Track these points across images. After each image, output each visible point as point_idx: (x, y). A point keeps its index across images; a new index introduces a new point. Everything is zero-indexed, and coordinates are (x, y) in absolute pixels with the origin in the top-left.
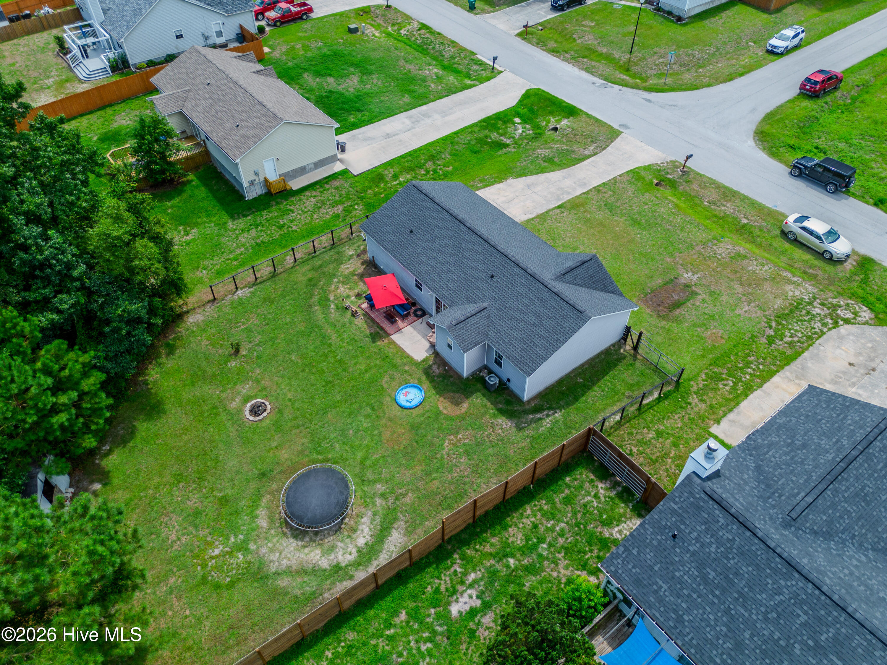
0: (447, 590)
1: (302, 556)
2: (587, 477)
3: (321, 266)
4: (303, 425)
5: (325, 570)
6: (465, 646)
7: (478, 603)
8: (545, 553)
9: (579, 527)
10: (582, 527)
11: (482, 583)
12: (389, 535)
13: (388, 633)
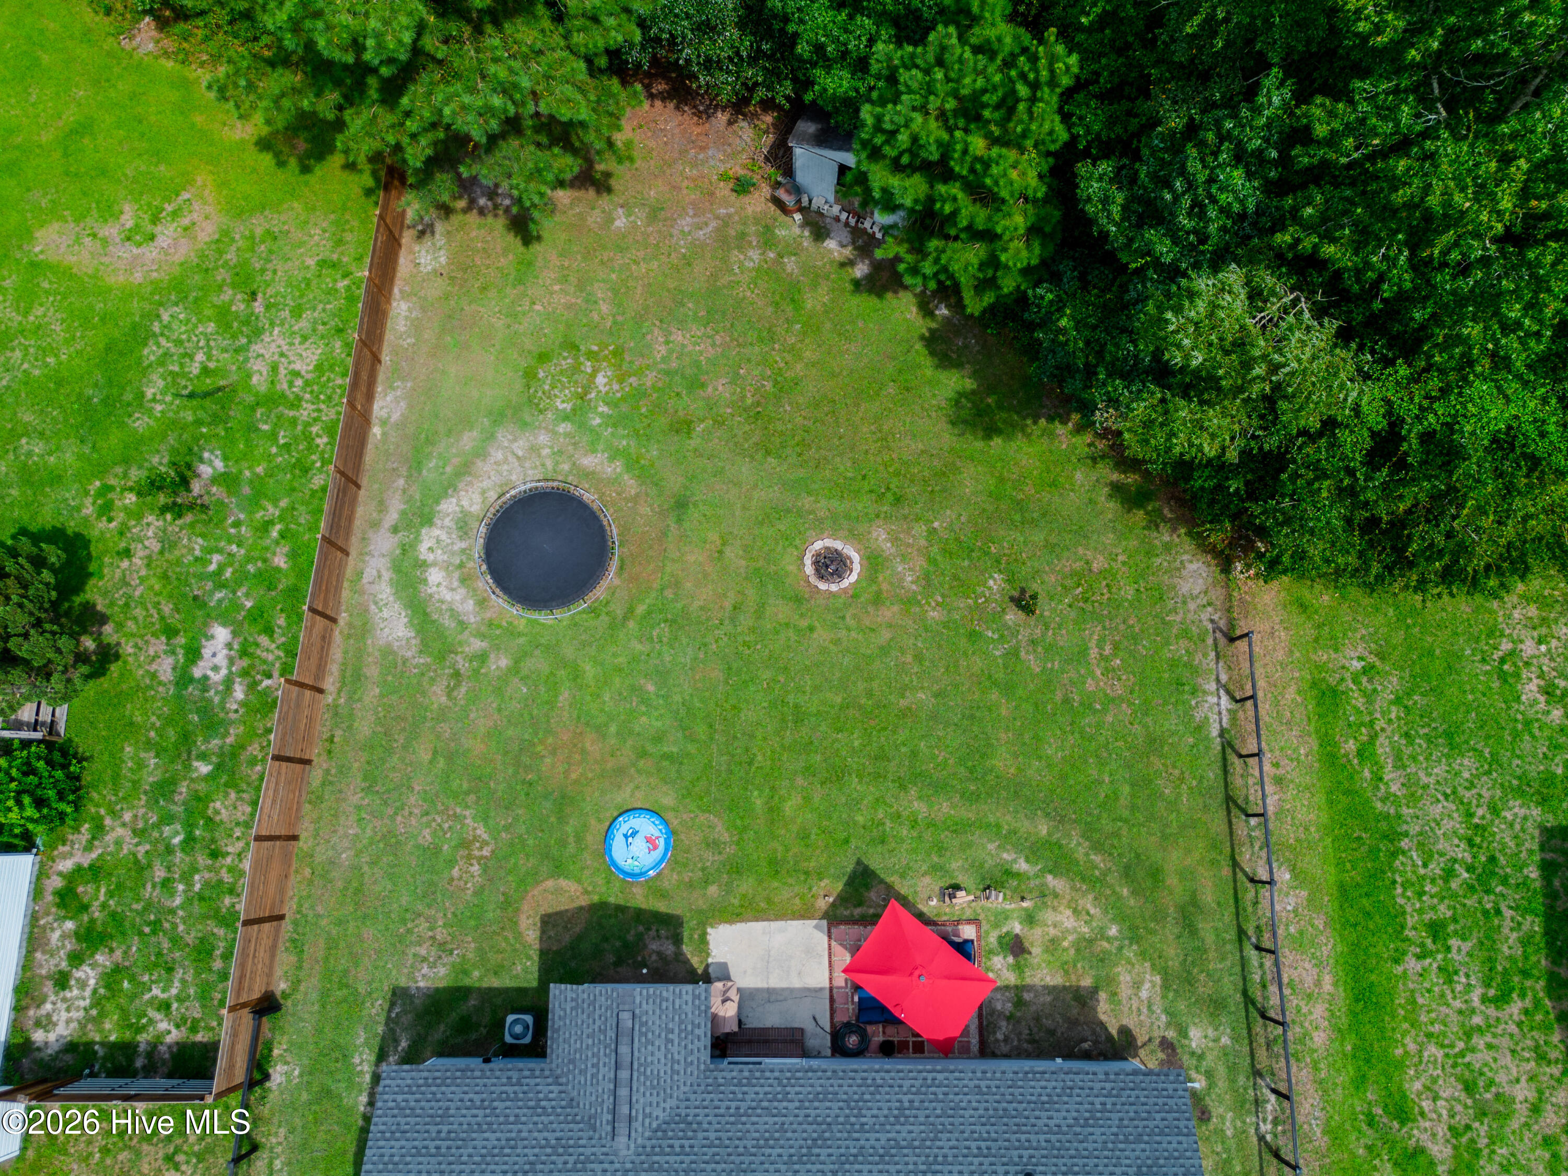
0: (257, 645)
1: (486, 484)
4: (733, 619)
5: (438, 503)
6: (167, 608)
7: (197, 673)
8: (167, 830)
9: (149, 924)
10: (147, 930)
11: (217, 700)
12: (410, 624)
13: (278, 527)
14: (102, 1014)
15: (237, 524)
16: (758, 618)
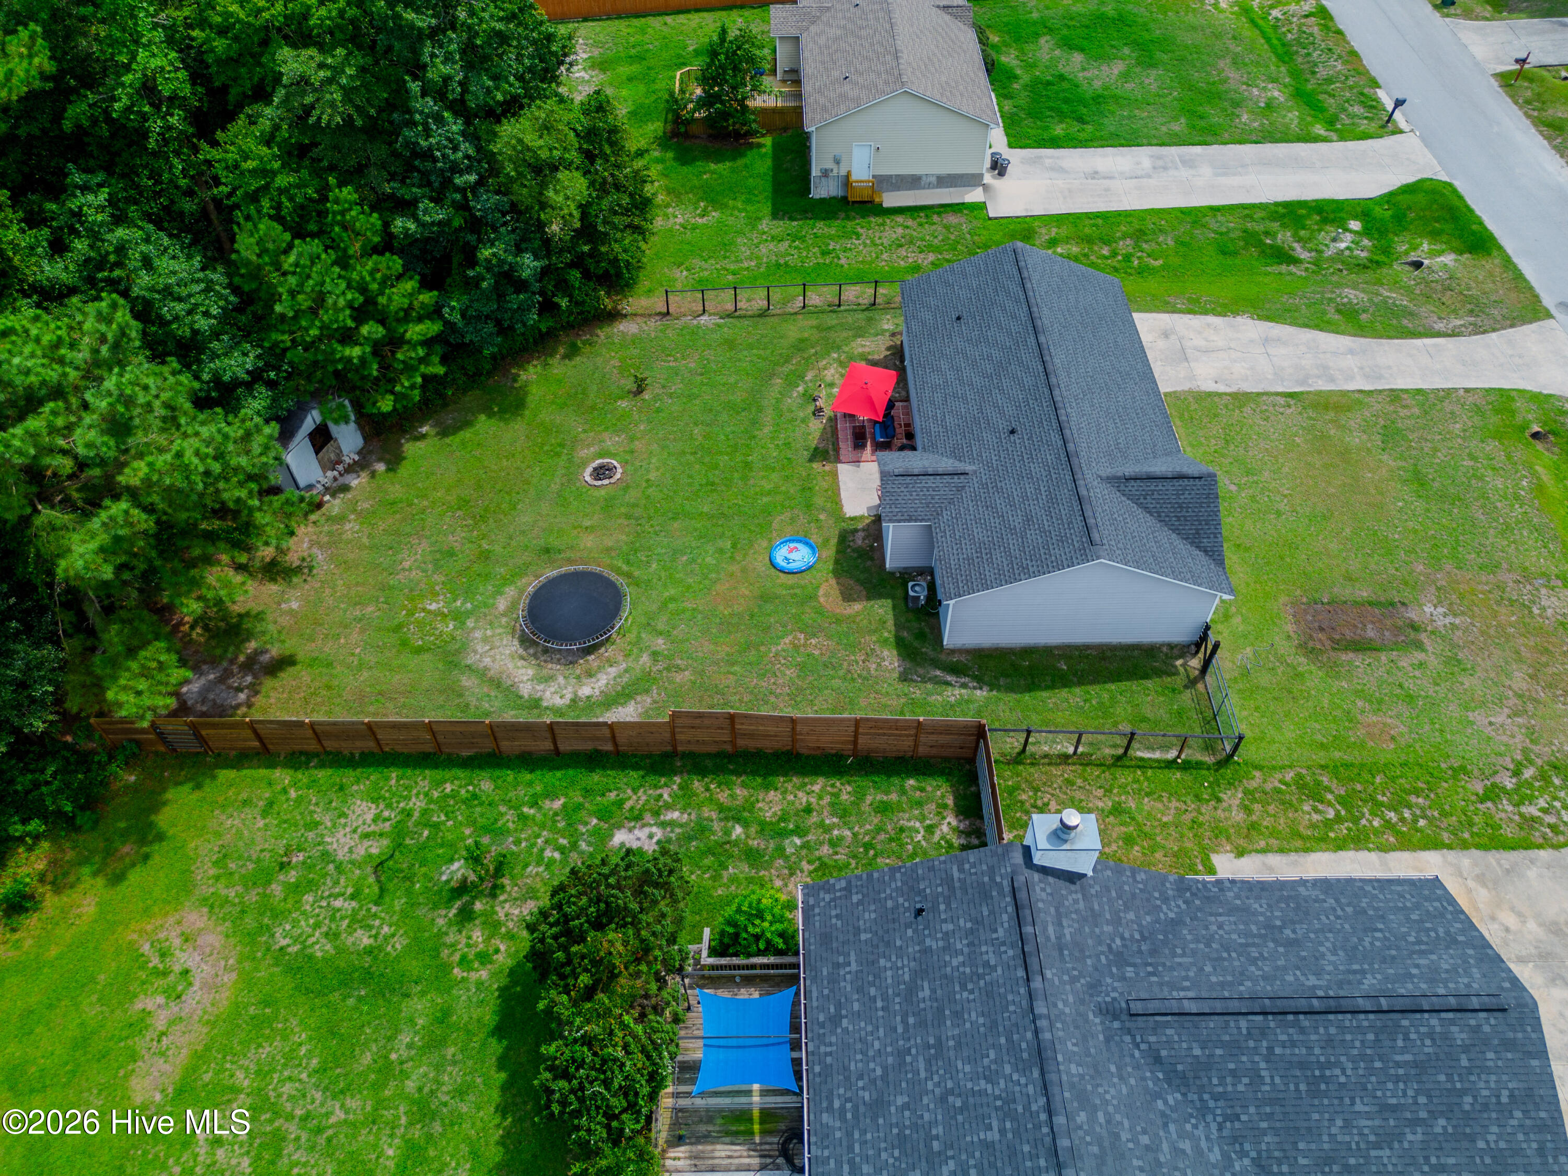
0: (632, 809)
1: (510, 666)
2: (943, 797)
3: (830, 328)
4: (637, 519)
5: (521, 697)
7: (653, 849)
8: (789, 850)
9: (866, 851)
10: (872, 852)
11: (678, 830)
12: (623, 705)
13: (526, 810)
15: (518, 842)
16: (637, 506)
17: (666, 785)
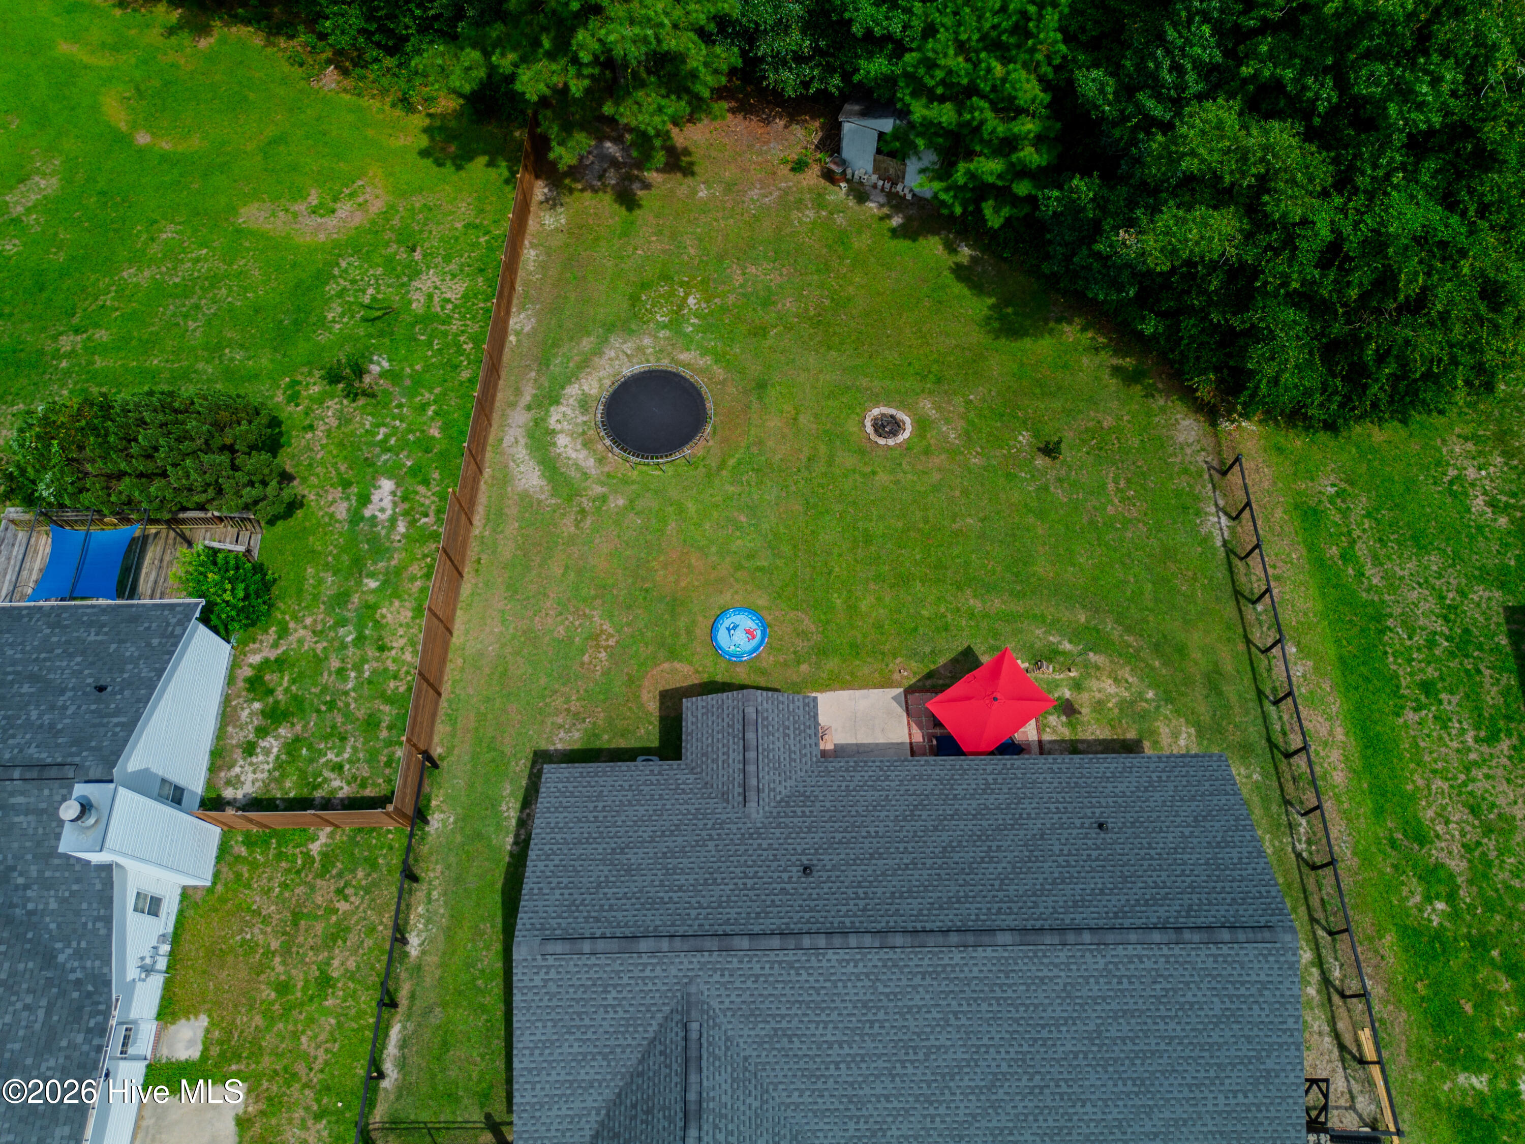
0: (417, 493)
3: (1217, 690)
4: (808, 468)
5: (563, 388)
6: (343, 468)
7: (367, 513)
8: (342, 631)
9: (325, 703)
10: (323, 708)
11: (383, 533)
12: (543, 476)
13: (433, 408)
14: (283, 776)
15: (400, 406)
16: (830, 465)
17: (439, 520)
